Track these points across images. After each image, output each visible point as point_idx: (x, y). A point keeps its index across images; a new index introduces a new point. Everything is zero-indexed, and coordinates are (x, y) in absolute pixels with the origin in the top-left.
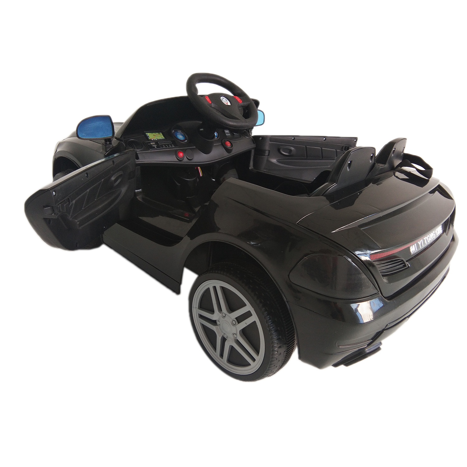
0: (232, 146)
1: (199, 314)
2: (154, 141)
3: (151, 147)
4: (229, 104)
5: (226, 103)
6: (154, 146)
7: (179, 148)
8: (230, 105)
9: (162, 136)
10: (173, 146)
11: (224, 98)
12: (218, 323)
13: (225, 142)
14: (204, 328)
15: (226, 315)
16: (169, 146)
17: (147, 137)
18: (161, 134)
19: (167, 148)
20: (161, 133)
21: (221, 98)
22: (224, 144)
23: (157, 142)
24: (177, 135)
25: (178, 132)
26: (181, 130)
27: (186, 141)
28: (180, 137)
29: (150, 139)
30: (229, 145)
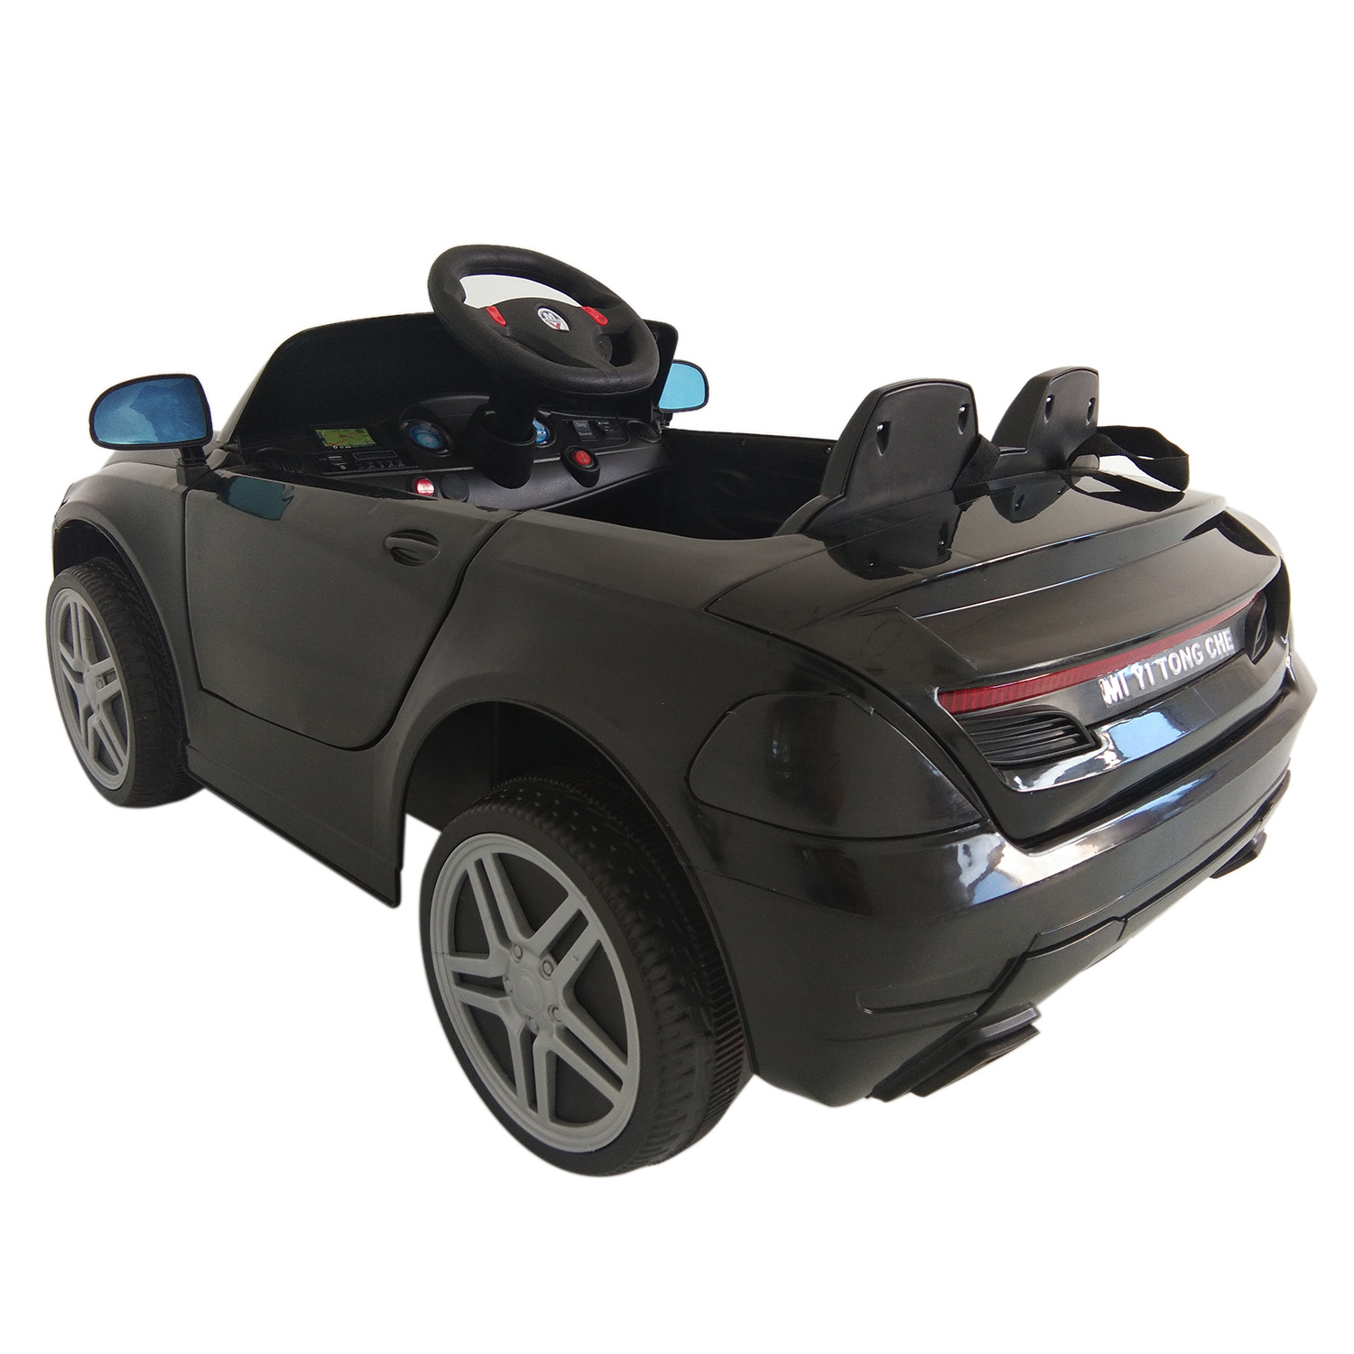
0: (596, 464)
1: (454, 973)
2: (339, 451)
3: (330, 467)
4: (564, 326)
5: (555, 324)
6: (338, 464)
7: (420, 471)
8: (568, 329)
9: (369, 438)
10: (400, 465)
11: (547, 313)
12: (507, 985)
13: (572, 455)
14: (474, 1014)
15: (524, 952)
16: (386, 466)
17: (319, 442)
18: (366, 433)
19: (379, 469)
20: (364, 430)
21: (540, 311)
22: (572, 460)
23: (347, 454)
24: (415, 436)
25: (420, 428)
26: (429, 421)
27: (446, 451)
28: (427, 440)
29: (326, 445)
30: (586, 461)
